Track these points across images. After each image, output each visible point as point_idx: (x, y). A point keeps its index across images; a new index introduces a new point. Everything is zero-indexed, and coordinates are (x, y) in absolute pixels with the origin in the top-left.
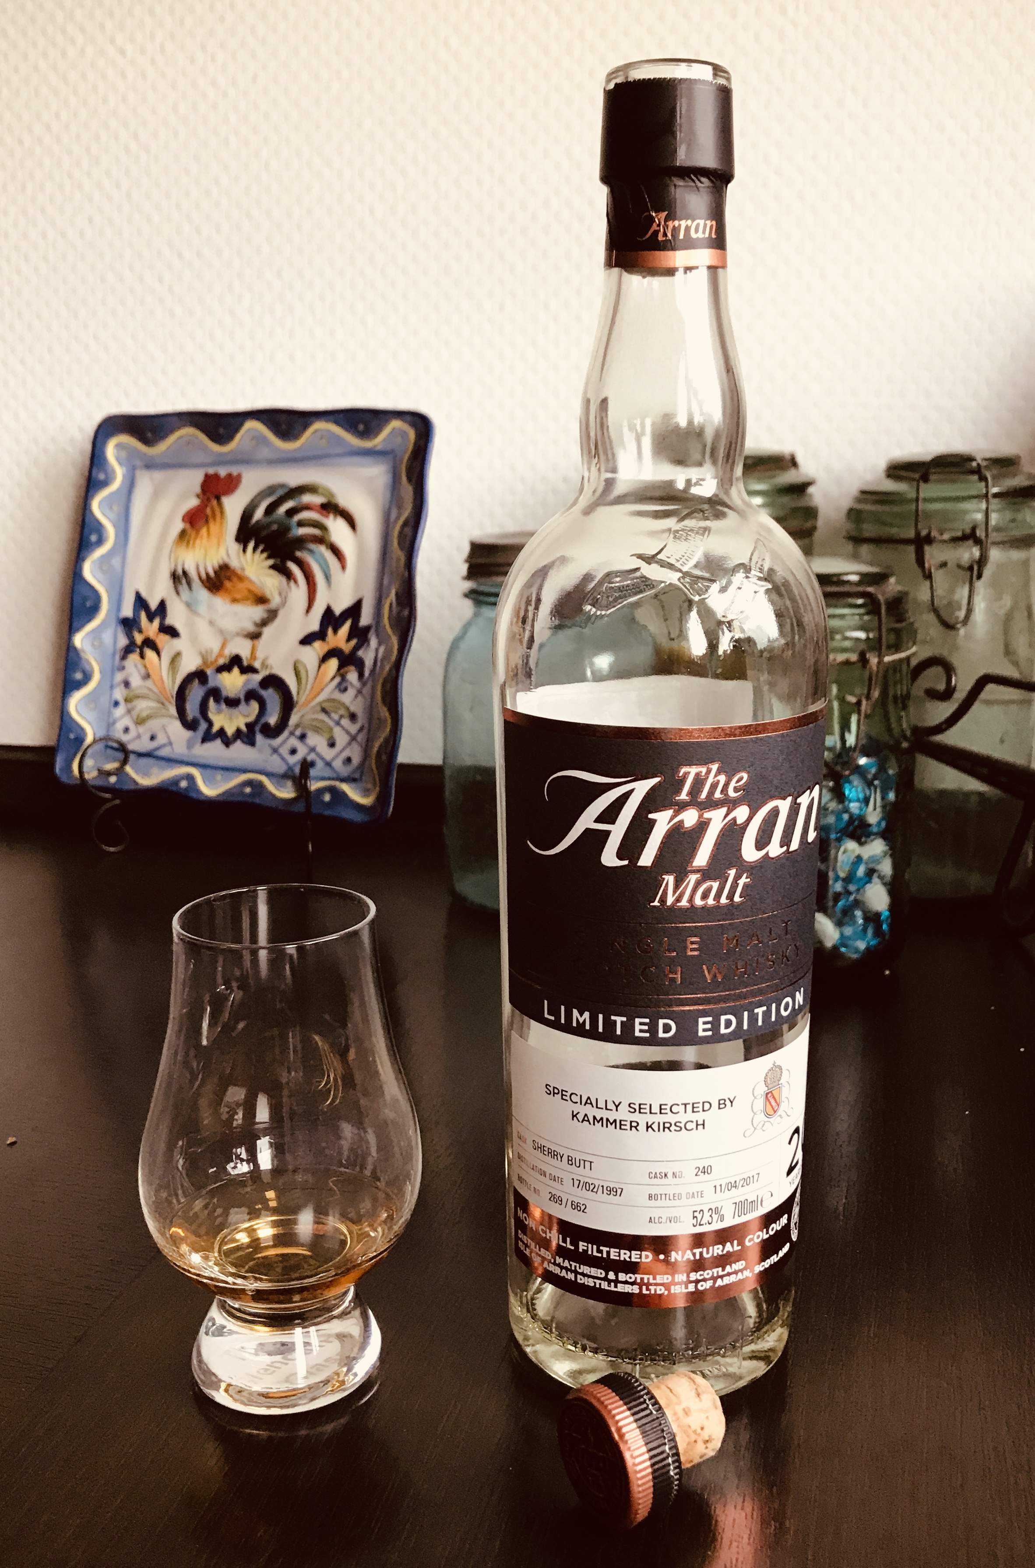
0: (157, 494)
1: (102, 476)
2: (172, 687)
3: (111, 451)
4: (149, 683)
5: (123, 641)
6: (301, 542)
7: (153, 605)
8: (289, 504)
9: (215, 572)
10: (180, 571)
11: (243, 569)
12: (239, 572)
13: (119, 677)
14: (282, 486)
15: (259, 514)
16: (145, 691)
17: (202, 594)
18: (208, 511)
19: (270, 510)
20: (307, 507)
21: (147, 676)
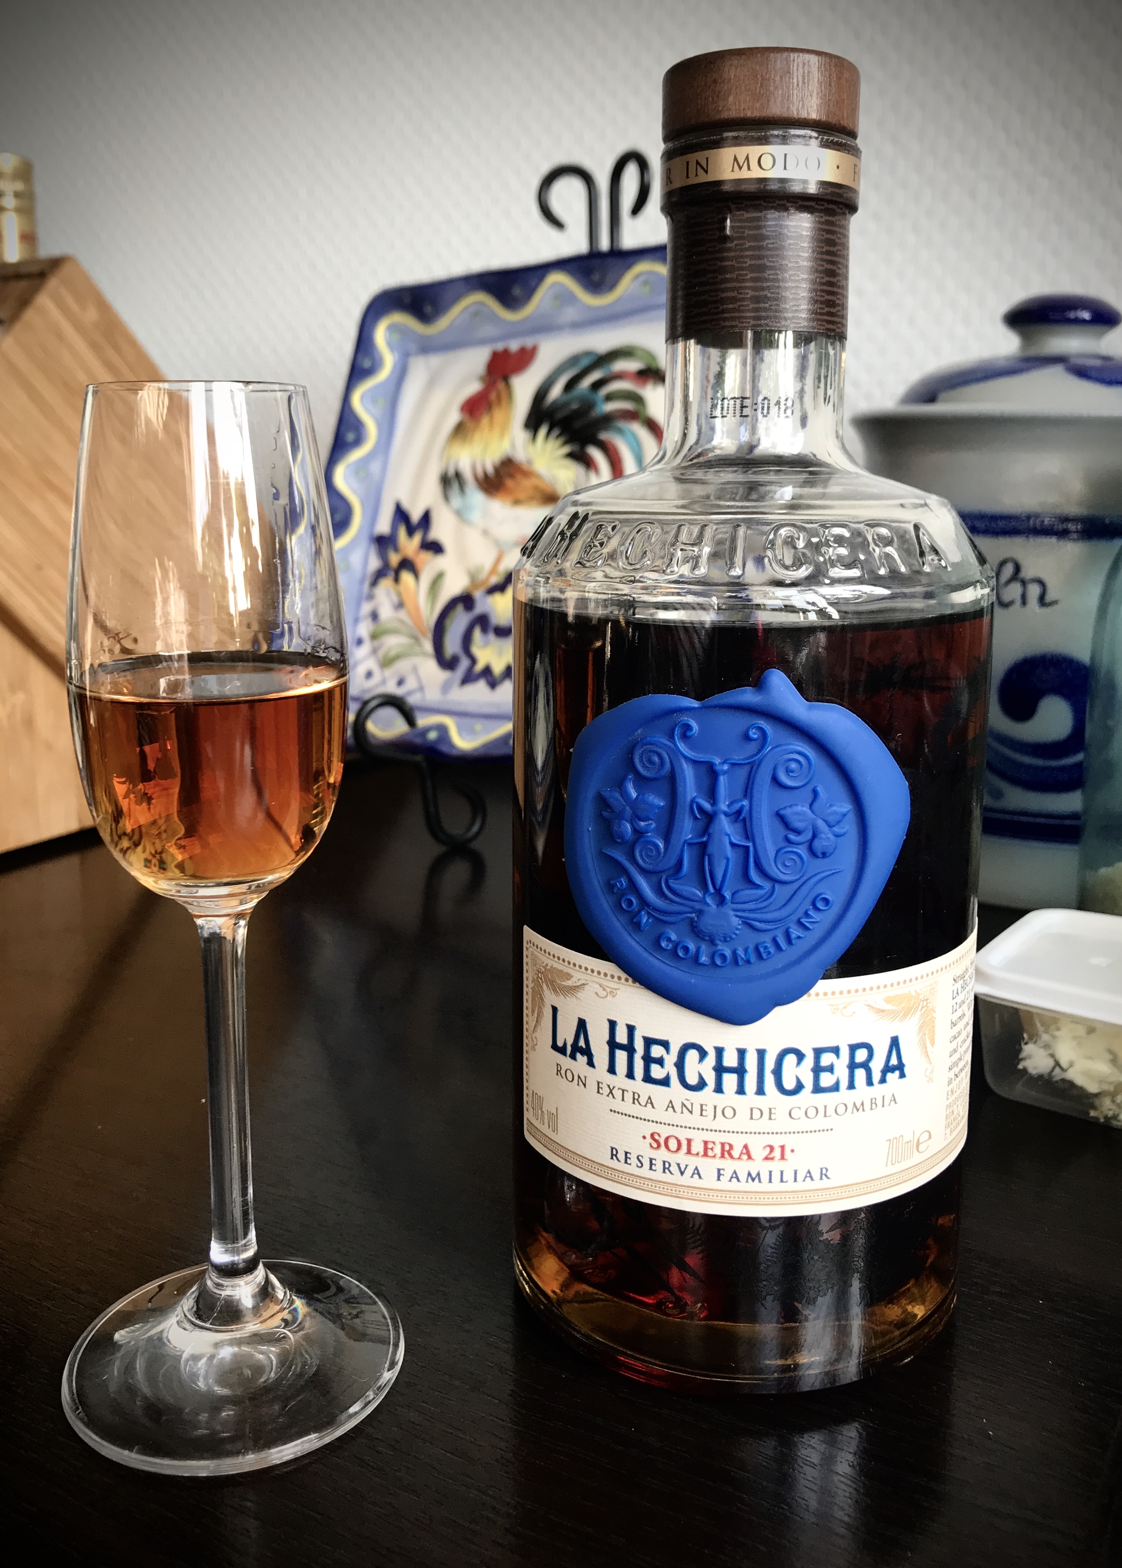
0: (432, 383)
1: (367, 364)
2: (431, 617)
3: (381, 335)
4: (402, 615)
5: (374, 563)
6: (607, 420)
7: (416, 516)
8: (595, 376)
9: (497, 470)
10: (451, 472)
11: (530, 462)
12: (525, 467)
13: (366, 608)
14: (587, 354)
15: (556, 392)
16: (396, 625)
17: (476, 497)
18: (493, 396)
19: (570, 385)
20: (619, 376)
21: (400, 605)
